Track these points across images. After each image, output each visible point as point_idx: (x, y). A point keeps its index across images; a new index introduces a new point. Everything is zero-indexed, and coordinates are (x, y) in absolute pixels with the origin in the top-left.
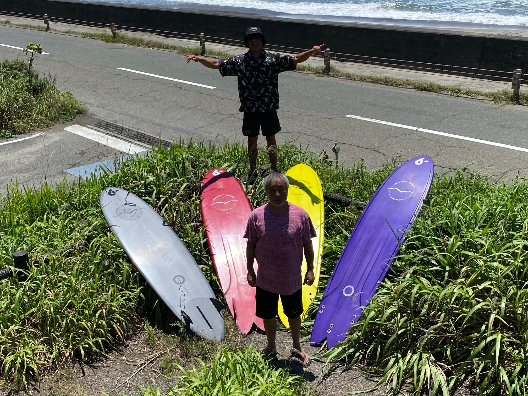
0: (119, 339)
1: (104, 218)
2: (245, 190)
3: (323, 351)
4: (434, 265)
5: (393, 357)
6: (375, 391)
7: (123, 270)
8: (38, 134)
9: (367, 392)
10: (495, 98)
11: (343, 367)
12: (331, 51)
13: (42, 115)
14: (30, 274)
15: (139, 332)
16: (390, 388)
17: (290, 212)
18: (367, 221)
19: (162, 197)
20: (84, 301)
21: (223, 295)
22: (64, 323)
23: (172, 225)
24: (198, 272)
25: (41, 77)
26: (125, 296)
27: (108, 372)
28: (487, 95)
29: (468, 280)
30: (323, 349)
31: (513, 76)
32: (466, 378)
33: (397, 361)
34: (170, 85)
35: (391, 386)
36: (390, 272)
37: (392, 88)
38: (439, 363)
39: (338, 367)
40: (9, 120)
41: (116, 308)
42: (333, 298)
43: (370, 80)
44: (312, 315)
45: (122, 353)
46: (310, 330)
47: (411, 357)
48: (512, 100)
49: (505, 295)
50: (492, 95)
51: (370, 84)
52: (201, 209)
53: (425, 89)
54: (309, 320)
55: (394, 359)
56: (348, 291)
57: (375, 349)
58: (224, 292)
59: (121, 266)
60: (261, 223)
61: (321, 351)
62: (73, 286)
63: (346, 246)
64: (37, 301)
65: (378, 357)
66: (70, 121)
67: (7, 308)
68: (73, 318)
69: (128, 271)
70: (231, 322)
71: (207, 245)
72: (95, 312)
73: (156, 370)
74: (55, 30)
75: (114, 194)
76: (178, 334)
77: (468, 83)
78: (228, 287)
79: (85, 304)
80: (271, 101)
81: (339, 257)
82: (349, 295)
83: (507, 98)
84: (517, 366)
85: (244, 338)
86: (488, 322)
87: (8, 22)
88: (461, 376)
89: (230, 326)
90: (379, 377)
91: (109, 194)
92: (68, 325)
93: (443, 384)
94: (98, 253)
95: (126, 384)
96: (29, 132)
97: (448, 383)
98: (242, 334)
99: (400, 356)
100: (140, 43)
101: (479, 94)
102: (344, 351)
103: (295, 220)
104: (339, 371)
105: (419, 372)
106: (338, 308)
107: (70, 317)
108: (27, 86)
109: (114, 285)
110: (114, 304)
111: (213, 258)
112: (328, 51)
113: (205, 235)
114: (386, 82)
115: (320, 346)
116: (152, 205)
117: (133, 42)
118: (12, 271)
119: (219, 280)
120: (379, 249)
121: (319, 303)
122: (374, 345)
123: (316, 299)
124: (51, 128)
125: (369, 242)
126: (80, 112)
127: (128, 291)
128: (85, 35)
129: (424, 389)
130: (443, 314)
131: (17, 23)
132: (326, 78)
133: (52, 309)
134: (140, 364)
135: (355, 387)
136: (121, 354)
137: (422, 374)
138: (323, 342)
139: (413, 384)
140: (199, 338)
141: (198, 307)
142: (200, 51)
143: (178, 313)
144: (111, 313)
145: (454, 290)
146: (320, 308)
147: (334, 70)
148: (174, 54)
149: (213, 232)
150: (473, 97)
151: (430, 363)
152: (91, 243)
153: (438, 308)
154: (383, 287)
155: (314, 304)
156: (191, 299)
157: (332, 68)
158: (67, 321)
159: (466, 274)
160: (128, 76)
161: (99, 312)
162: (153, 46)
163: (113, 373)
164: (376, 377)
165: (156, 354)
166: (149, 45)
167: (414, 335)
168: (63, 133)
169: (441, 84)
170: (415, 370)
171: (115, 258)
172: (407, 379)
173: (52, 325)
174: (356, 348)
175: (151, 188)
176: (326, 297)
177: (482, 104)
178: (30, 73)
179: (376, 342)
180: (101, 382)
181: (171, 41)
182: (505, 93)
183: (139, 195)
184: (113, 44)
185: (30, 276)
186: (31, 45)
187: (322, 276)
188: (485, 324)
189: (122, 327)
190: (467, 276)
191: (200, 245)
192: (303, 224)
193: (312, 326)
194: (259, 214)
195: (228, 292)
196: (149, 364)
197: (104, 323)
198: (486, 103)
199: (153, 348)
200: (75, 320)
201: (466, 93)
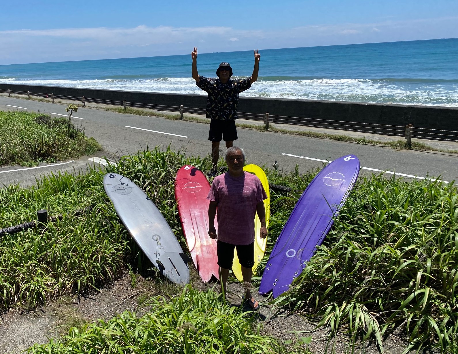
0: (109, 280)
1: (105, 192)
2: (208, 180)
3: (270, 300)
4: (364, 234)
5: (329, 306)
6: (315, 332)
7: (116, 228)
8: (71, 162)
9: (308, 333)
10: (392, 145)
11: (288, 313)
12: (269, 114)
13: (74, 150)
14: (47, 225)
15: (124, 276)
16: (328, 330)
17: (245, 178)
18: (305, 202)
19: (147, 181)
20: (85, 247)
21: (189, 252)
22: (69, 262)
23: (154, 200)
24: (171, 234)
25: (76, 127)
26: (115, 247)
27: (98, 302)
28: (385, 143)
29: (395, 245)
30: (269, 299)
31: (407, 129)
32: (396, 327)
33: (333, 309)
34: (158, 136)
35: (329, 329)
36: (325, 239)
37: (314, 139)
38: (371, 312)
39: (283, 312)
40: (53, 152)
41: (109, 255)
42: (278, 259)
43: (298, 133)
44: (261, 272)
45: (110, 289)
46: (259, 283)
47: (346, 306)
48: (405, 146)
49: (430, 256)
50: (390, 143)
51: (298, 136)
52: (175, 191)
53: (339, 140)
54: (259, 275)
55: (331, 307)
56: (291, 253)
57: (314, 299)
58: (190, 250)
59: (114, 225)
60: (223, 185)
61: (267, 300)
62: (78, 235)
63: (288, 220)
64: (51, 246)
65: (317, 305)
66: (93, 155)
67: (29, 249)
68: (76, 259)
69: (119, 229)
70: (195, 273)
71: (178, 216)
72: (92, 256)
73: (135, 304)
74: (89, 107)
75: (113, 177)
76: (154, 278)
77: (370, 137)
78: (193, 246)
79: (86, 250)
80: (231, 113)
81: (282, 229)
82: (291, 257)
83: (402, 145)
84: (445, 317)
85: (205, 285)
86: (416, 279)
87: (60, 102)
88: (391, 325)
89: (194, 276)
90: (318, 321)
91: (110, 177)
92: (72, 264)
93: (376, 330)
94: (98, 215)
95: (111, 311)
96: (65, 160)
97: (381, 328)
98: (203, 283)
99: (336, 305)
100: (142, 113)
101: (380, 143)
102: (288, 299)
103: (250, 183)
104: (283, 315)
105: (354, 319)
106: (282, 266)
107: (74, 258)
108: (66, 131)
109: (108, 238)
110: (107, 251)
111: (183, 225)
112: (267, 114)
113: (177, 208)
114: (310, 135)
115: (267, 296)
116: (140, 186)
117: (137, 113)
118: (35, 223)
119: (186, 241)
120: (316, 222)
121: (266, 263)
122: (314, 295)
123: (263, 259)
124: (80, 158)
125: (308, 217)
126: (99, 150)
127: (118, 243)
128: (106, 109)
129: (358, 334)
130: (374, 271)
131: (66, 103)
132: (266, 132)
133: (60, 251)
134: (123, 297)
135: (298, 328)
136: (109, 291)
137: (357, 320)
138: (269, 293)
139: (349, 329)
140: (170, 282)
141: (169, 259)
142: (180, 117)
143: (154, 262)
144: (103, 258)
145: (383, 250)
146: (267, 266)
147: (271, 128)
148: (162, 119)
149: (183, 207)
150: (375, 145)
151: (363, 311)
152: (94, 208)
153: (369, 267)
154: (320, 250)
155: (262, 263)
156: (164, 252)
157: (270, 126)
158: (71, 261)
159: (393, 240)
160: (132, 130)
161: (96, 256)
162: (149, 115)
163: (102, 304)
164: (316, 321)
165: (136, 292)
166: (147, 114)
167: (348, 288)
168: (86, 161)
169: (351, 137)
170: (351, 316)
171: (111, 218)
172: (343, 324)
173: (60, 263)
174: (298, 298)
175: (139, 174)
176: (272, 258)
177: (382, 149)
178: (69, 126)
179: (315, 293)
180: (93, 309)
181: (161, 112)
182: (400, 142)
183: (132, 179)
184: (124, 114)
185: (47, 227)
186: (70, 106)
187: (269, 243)
188: (412, 281)
189: (112, 270)
190: (394, 241)
191: (173, 216)
192: (256, 187)
193: (261, 280)
194: (221, 179)
195: (193, 251)
196: (130, 298)
197: (98, 265)
198: (385, 149)
199: (133, 287)
200: (77, 261)
201: (370, 142)
